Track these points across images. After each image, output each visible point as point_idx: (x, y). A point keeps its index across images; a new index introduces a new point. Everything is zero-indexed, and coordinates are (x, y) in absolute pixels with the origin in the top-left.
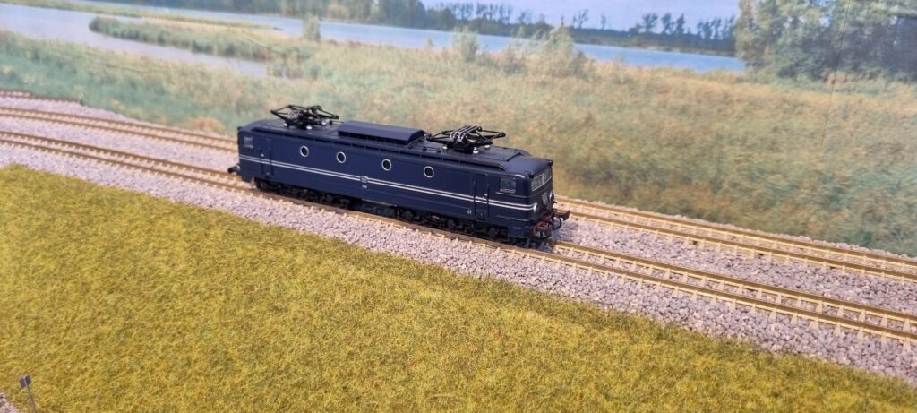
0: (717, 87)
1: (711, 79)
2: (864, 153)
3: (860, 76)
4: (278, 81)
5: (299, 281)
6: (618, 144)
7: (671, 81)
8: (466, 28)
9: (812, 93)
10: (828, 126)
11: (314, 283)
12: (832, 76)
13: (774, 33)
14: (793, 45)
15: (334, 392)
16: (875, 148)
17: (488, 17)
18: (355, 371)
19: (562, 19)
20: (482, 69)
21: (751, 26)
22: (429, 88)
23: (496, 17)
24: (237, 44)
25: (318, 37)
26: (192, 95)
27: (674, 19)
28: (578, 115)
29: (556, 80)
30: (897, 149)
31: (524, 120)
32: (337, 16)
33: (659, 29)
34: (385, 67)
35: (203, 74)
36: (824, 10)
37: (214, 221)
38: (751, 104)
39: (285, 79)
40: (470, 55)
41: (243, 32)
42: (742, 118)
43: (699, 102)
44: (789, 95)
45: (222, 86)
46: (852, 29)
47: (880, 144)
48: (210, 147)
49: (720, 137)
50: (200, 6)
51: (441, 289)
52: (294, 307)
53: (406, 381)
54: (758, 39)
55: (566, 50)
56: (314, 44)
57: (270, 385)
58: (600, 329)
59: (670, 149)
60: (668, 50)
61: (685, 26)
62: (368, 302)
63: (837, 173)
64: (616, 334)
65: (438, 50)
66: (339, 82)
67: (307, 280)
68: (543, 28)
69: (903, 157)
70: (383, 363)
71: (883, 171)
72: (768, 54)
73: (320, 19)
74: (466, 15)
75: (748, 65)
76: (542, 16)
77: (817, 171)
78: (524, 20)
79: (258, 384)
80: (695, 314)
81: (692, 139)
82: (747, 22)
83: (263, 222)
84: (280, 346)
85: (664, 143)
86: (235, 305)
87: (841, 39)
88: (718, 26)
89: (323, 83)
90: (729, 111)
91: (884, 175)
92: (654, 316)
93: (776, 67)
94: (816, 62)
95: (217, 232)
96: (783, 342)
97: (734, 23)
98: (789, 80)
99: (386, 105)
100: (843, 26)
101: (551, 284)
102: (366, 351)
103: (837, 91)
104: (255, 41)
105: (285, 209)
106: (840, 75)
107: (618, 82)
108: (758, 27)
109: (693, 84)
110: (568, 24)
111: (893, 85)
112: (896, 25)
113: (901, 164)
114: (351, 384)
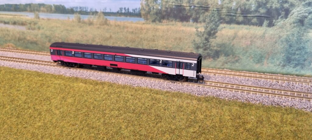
0: (139, 26)
1: (137, 24)
2: (173, 40)
3: (169, 21)
4: (29, 31)
5: (24, 82)
6: (119, 42)
7: (128, 25)
8: (77, 13)
9: (160, 26)
10: (165, 34)
11: (28, 82)
12: (163, 22)
13: (149, 11)
14: (154, 14)
15: (32, 109)
16: (176, 39)
17: (83, 10)
18: (37, 103)
19: (101, 10)
20: (83, 24)
21: (144, 9)
22: (70, 31)
23: (84, 10)
24: (16, 21)
25: (39, 18)
26: (5, 37)
27: (127, 8)
28: (108, 35)
29: (102, 26)
30: (180, 39)
31: (95, 38)
32: (43, 11)
33: (123, 11)
34: (58, 25)
35: (8, 30)
36: (159, 5)
37: (2, 69)
38: (147, 30)
39: (31, 31)
40: (79, 20)
41: (18, 17)
42: (145, 34)
43: (135, 30)
44: (155, 27)
45: (13, 34)
46: (166, 9)
47: (177, 38)
48: (8, 51)
49: (141, 39)
50: (4, 10)
51: (60, 80)
52: (23, 89)
53: (50, 104)
54: (146, 13)
55: (103, 18)
56: (38, 20)
57: (15, 109)
58: (96, 86)
59: (131, 43)
60: (126, 17)
61: (129, 10)
62: (42, 85)
63: (169, 46)
64: (100, 86)
65: (71, 20)
66: (46, 30)
67: (26, 82)
68: (96, 12)
69: (182, 41)
70: (44, 100)
71: (179, 45)
72: (149, 17)
73: (39, 12)
74: (77, 10)
75: (145, 20)
76: (96, 9)
77: (165, 46)
78: (92, 11)
79: (12, 110)
80: (120, 80)
81: (135, 40)
82: (143, 9)
83: (17, 68)
84: (18, 100)
85: (129, 42)
86: (7, 90)
87: (164, 12)
88: (137, 10)
89: (41, 31)
90: (142, 32)
91: (179, 46)
92: (111, 82)
93: (151, 20)
94: (159, 18)
95: (3, 72)
96: (138, 84)
97: (140, 8)
98: (154, 23)
99: (60, 36)
100: (164, 9)
101: (89, 77)
102: (40, 98)
103: (165, 25)
104: (21, 19)
105: (24, 65)
106: (165, 21)
107: (116, 26)
108: (145, 10)
109: (134, 25)
110: (102, 11)
111: (177, 23)
112: (174, 8)
113: (182, 43)
114: (36, 106)
